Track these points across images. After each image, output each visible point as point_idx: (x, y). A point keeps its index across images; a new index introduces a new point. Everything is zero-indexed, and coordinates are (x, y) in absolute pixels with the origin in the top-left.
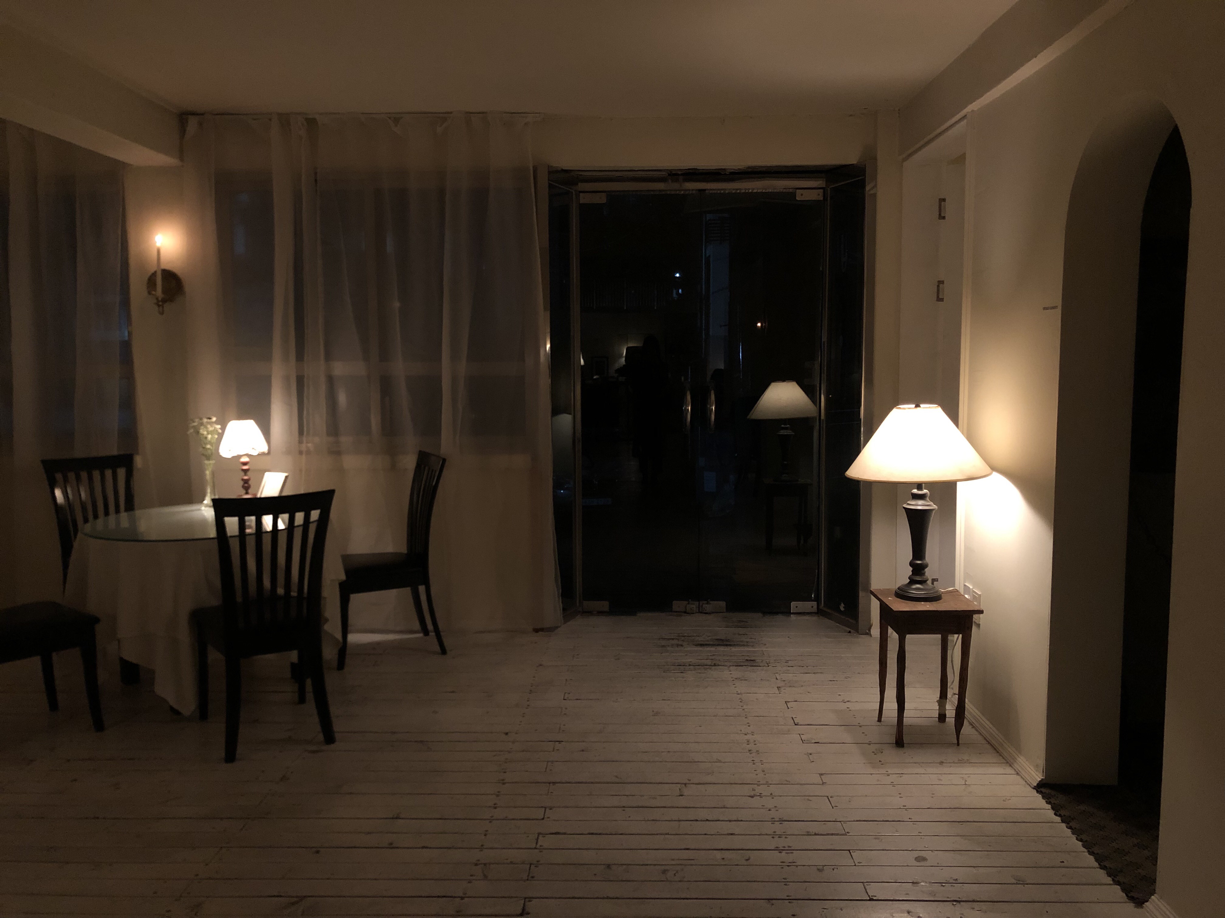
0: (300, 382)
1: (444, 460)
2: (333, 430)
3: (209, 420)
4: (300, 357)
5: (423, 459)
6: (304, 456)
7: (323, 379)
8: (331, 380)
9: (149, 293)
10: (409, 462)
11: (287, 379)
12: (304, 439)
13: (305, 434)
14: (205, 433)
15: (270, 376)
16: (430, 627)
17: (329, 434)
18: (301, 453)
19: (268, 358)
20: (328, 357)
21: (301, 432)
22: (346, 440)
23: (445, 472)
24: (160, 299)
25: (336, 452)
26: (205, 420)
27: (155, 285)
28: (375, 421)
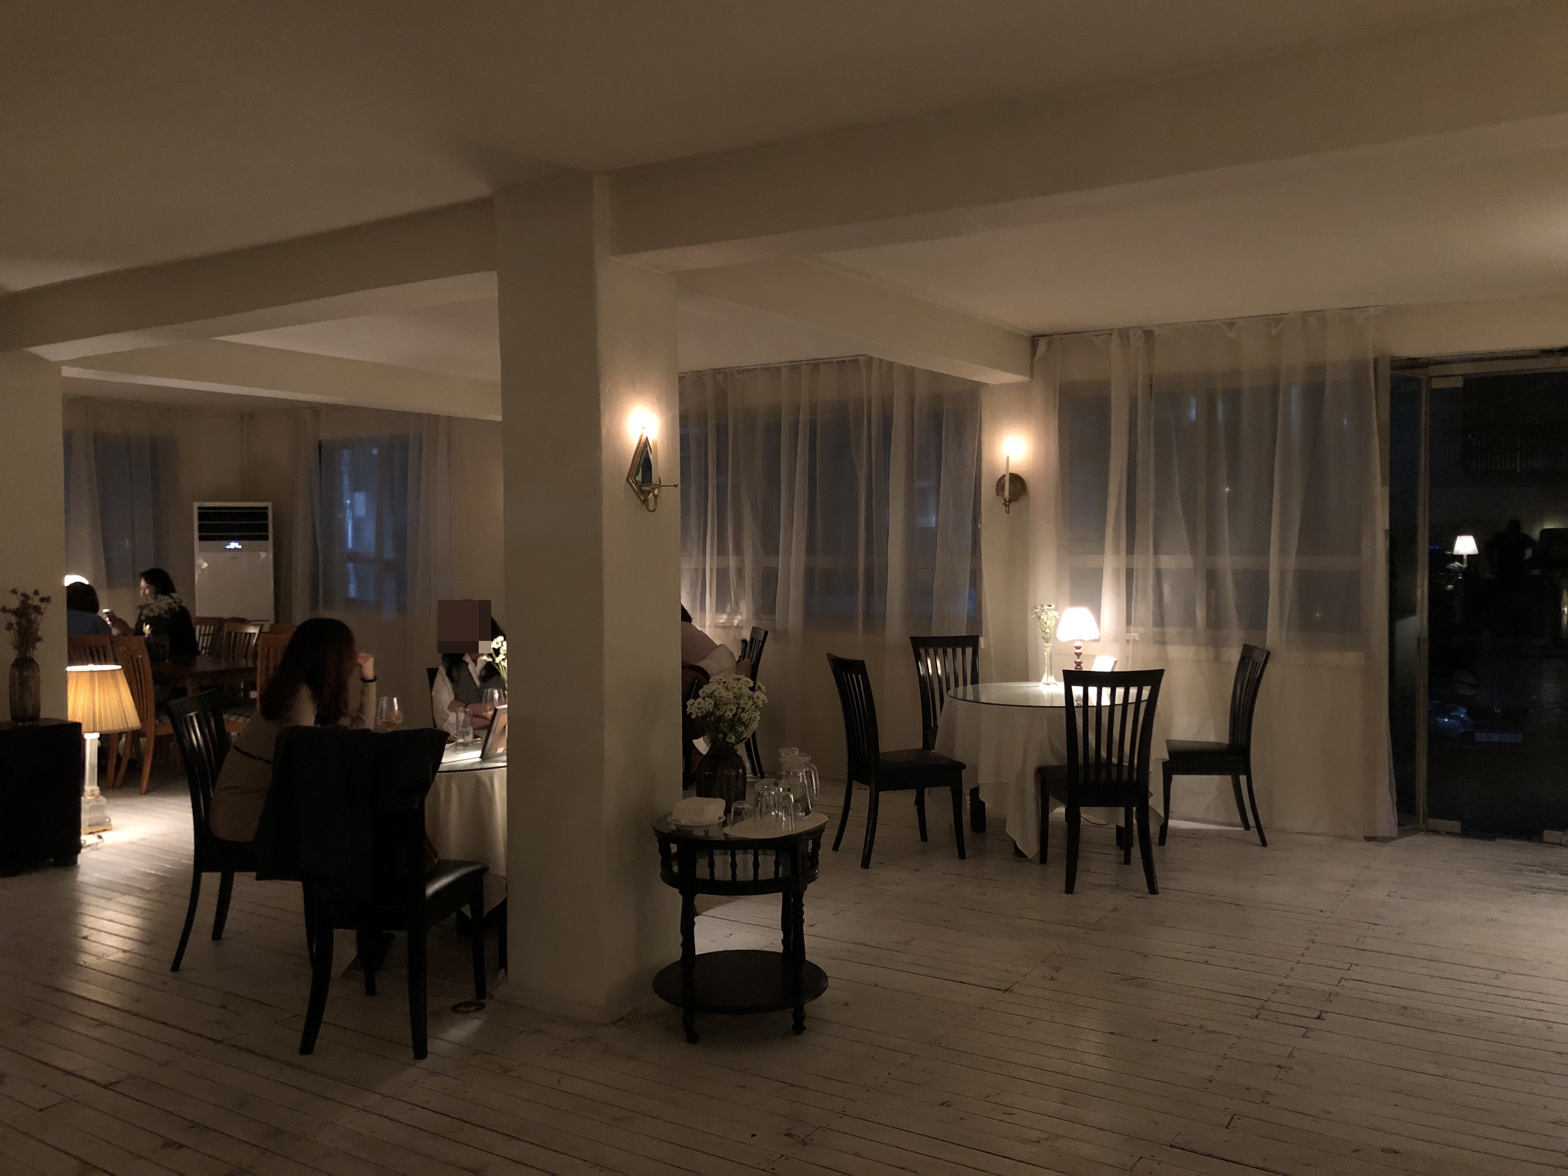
0: (1130, 573)
1: (1268, 653)
2: (1160, 620)
3: (1049, 607)
4: (1130, 551)
5: (1247, 652)
6: (1131, 644)
7: (1151, 572)
8: (1158, 573)
9: (998, 494)
10: (1234, 655)
11: (1117, 571)
12: (1132, 628)
13: (1132, 623)
14: (1045, 619)
15: (1102, 569)
16: (1252, 822)
17: (1155, 625)
18: (1128, 641)
19: (1102, 551)
20: (1156, 552)
21: (1129, 622)
22: (1171, 631)
23: (1269, 665)
24: (1007, 500)
25: (1161, 642)
26: (1046, 607)
27: (1003, 487)
28: (1200, 614)
